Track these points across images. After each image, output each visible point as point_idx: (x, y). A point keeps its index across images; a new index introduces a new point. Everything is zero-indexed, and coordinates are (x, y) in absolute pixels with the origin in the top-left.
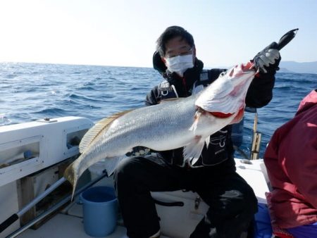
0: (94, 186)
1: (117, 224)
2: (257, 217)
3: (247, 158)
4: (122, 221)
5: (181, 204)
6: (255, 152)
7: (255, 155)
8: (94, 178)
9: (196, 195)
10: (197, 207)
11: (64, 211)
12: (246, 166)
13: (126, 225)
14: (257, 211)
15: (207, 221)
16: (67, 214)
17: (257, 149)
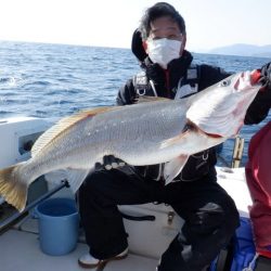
0: (52, 197)
1: (79, 241)
2: (239, 232)
3: (227, 166)
4: (84, 238)
5: (152, 218)
6: (237, 159)
7: (237, 163)
8: (51, 188)
9: (170, 209)
10: (170, 221)
11: (17, 226)
12: (227, 175)
13: (88, 242)
14: (239, 225)
15: (182, 237)
16: (20, 229)
17: (240, 157)
